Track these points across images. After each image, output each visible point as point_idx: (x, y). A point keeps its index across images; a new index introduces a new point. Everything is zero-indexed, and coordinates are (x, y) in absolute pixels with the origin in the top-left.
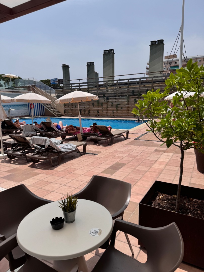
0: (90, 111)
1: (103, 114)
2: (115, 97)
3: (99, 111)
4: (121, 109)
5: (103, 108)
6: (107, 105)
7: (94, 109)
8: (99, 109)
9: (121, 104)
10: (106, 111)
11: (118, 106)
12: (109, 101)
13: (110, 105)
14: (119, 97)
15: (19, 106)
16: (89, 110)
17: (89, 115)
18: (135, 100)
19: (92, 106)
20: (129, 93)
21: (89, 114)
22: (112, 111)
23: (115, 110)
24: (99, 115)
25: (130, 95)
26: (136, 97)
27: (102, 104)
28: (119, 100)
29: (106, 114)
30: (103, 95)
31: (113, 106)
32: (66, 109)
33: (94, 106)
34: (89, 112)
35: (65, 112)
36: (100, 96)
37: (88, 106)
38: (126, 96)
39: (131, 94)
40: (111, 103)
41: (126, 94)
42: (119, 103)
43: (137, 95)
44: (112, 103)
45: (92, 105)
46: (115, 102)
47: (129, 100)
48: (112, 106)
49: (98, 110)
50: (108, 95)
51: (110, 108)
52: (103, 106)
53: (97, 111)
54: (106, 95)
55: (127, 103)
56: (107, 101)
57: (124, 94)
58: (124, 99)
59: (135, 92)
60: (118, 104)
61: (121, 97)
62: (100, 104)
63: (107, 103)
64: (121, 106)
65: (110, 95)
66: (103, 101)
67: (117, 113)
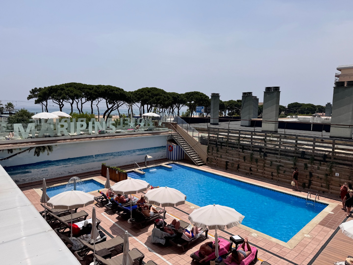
0: (240, 166)
1: (258, 174)
2: (276, 156)
3: (252, 169)
4: (284, 173)
5: (258, 166)
6: (264, 162)
7: (245, 164)
8: (252, 165)
9: (284, 166)
10: (262, 171)
11: (280, 168)
12: (267, 158)
13: (268, 164)
14: (282, 156)
16: (238, 164)
17: (239, 170)
18: (306, 165)
19: (243, 160)
20: (297, 153)
21: (237, 169)
22: (271, 173)
23: (275, 172)
24: (251, 174)
25: (299, 157)
26: (308, 161)
27: (257, 160)
28: (282, 161)
29: (261, 174)
30: (258, 149)
31: (272, 166)
32: (209, 156)
33: (246, 161)
34: (238, 167)
35: (208, 160)
36: (254, 149)
37: (238, 159)
39: (300, 156)
40: (269, 162)
41: (293, 155)
42: (281, 164)
43: (308, 159)
44: (271, 163)
45: (243, 158)
46: (276, 161)
47: (297, 164)
48: (270, 166)
49: (250, 167)
50: (267, 151)
51: (268, 168)
52: (258, 163)
54: (263, 150)
55: (293, 166)
56: (264, 158)
57: (290, 154)
58: (289, 160)
59: (306, 155)
60: (280, 166)
61: (284, 157)
62: (255, 160)
63: (263, 161)
64: (284, 168)
65: (270, 151)
66: (259, 157)
67: (278, 176)
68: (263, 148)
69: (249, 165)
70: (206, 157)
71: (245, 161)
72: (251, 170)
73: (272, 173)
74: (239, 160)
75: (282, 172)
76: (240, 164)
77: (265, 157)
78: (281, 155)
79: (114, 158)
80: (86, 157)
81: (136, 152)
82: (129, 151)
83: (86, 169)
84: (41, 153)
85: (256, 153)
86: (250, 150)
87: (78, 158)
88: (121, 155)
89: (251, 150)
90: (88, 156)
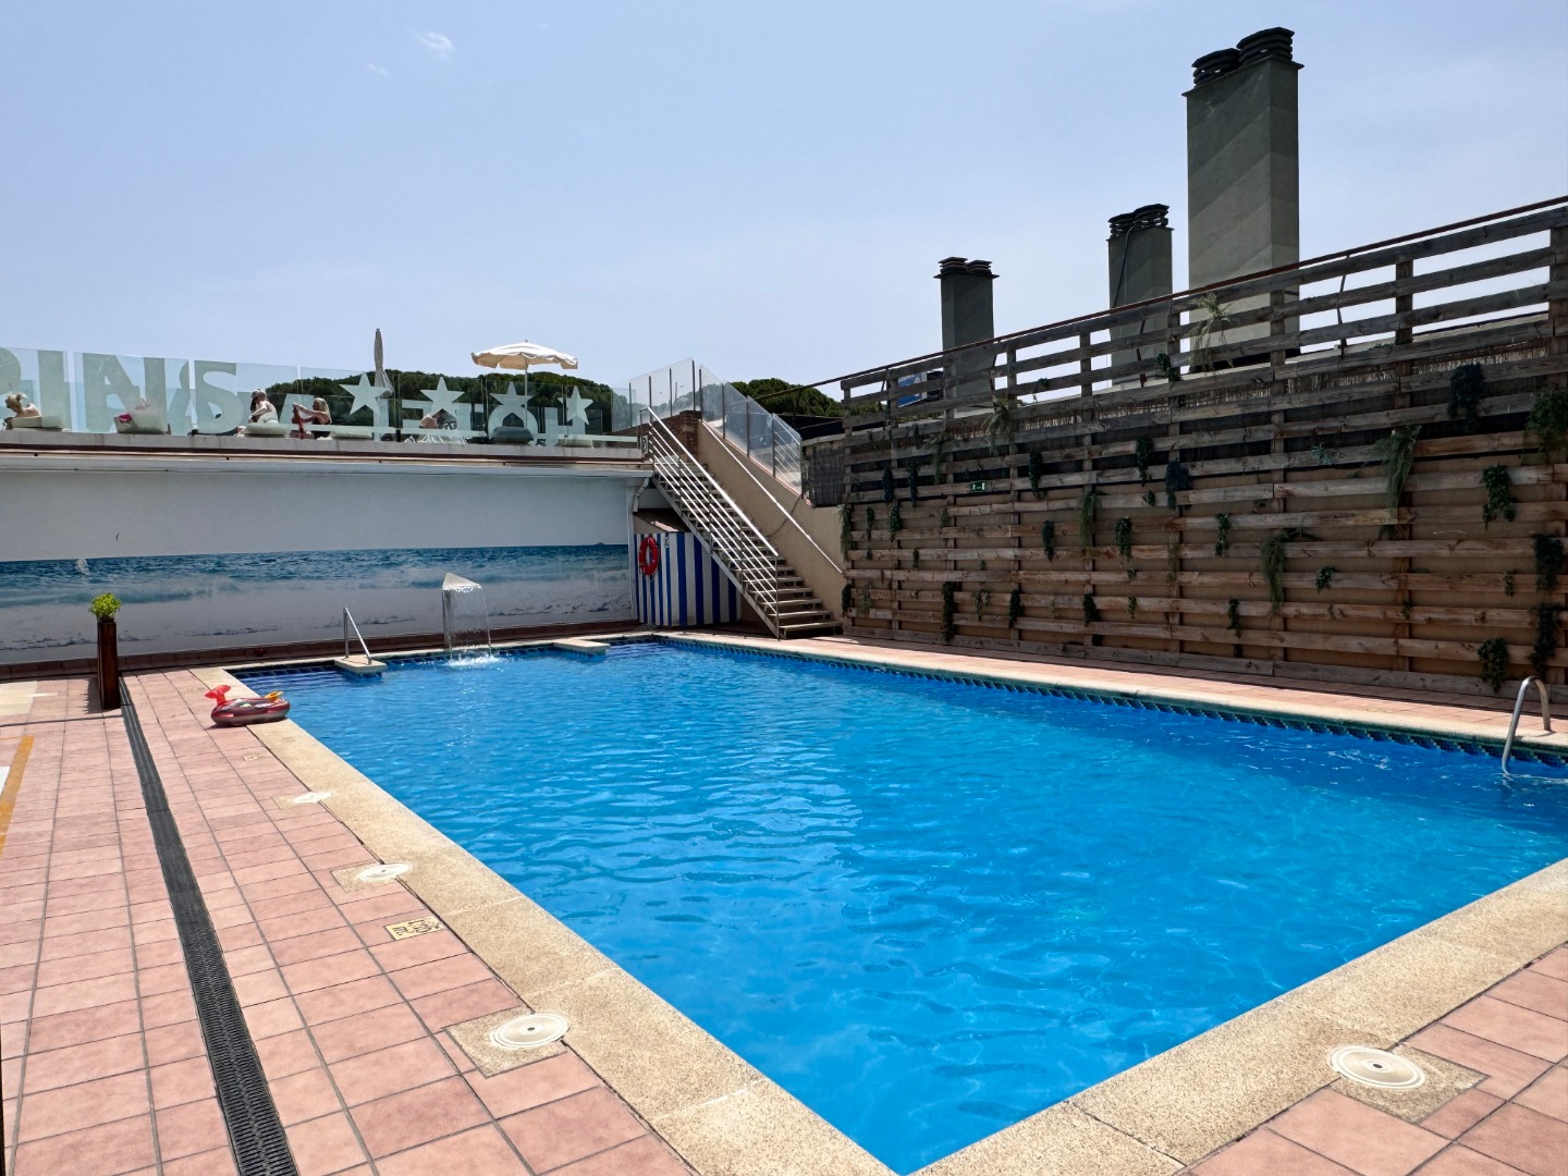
0: (1025, 602)
1: (1137, 631)
2: (1253, 462)
3: (1100, 602)
4: (1323, 583)
5: (1132, 574)
6: (1174, 537)
7: (1055, 576)
8: (1097, 577)
9: (1325, 532)
10: (1165, 604)
11: (1293, 550)
12: (1194, 497)
13: (1198, 546)
14: (1299, 459)
16: (1014, 586)
17: (1020, 631)
18: (1498, 480)
19: (1041, 554)
20: (1416, 399)
21: (1011, 626)
22: (1224, 609)
23: (1257, 593)
24: (1098, 640)
25: (1432, 430)
26: (1510, 440)
27: (1127, 533)
28: (1300, 490)
29: (1160, 632)
30: (1131, 447)
31: (1232, 551)
32: (853, 573)
33: (1061, 553)
34: (1017, 610)
35: (848, 600)
36: (1105, 453)
37: (1009, 553)
38: (1372, 436)
39: (1440, 412)
40: (1211, 522)
41: (1382, 419)
42: (1295, 520)
43: (1516, 422)
44: (1226, 525)
45: (1040, 540)
46: (1261, 506)
47: (1422, 485)
48: (1219, 549)
49: (1089, 589)
50: (1187, 441)
51: (1202, 571)
52: (1134, 553)
53: (1078, 603)
54: (1162, 445)
55: (1386, 516)
56: (1172, 499)
57: (1359, 422)
58: (1355, 470)
59: (1495, 391)
60: (1292, 535)
61: (1313, 456)
62: (1112, 536)
63: (1171, 526)
64: (1321, 549)
65: (1207, 440)
66: (1138, 501)
67: (1278, 622)
68: (1163, 431)
69: (1082, 577)
70: (844, 583)
71: (1050, 552)
72: (1093, 614)
73: (1235, 603)
74: (1019, 561)
75: (1307, 582)
76: (1026, 588)
77: (1179, 495)
78: (1290, 446)
81: (400, 564)
85: (1115, 476)
86: (1078, 467)
89: (1088, 465)
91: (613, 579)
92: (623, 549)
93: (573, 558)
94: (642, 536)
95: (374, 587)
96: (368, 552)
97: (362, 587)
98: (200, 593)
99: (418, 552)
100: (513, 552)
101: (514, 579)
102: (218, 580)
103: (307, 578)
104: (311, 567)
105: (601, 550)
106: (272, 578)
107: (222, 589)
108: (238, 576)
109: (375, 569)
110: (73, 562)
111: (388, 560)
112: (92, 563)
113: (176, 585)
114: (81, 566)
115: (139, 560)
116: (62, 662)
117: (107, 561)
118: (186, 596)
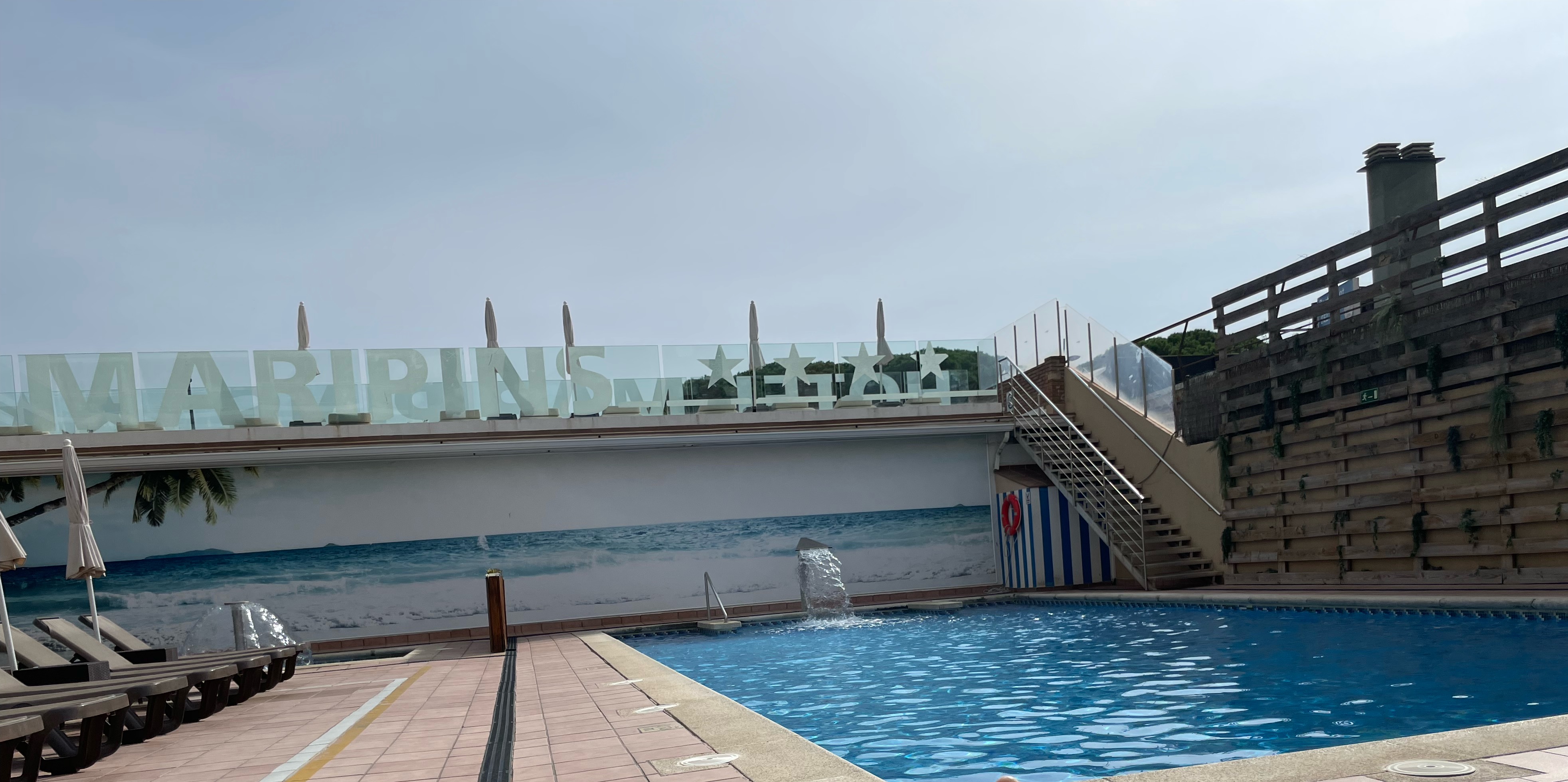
0: (1430, 523)
15: (919, 522)
16: (1415, 508)
17: (1425, 559)
21: (1414, 554)
30: (1548, 323)
32: (1233, 514)
34: (1421, 535)
35: (1229, 544)
36: (1520, 335)
45: (1443, 450)
66: (1560, 387)
70: (1223, 525)
74: (1421, 477)
76: (1430, 508)
79: (611, 561)
80: (433, 545)
81: (760, 532)
82: (712, 527)
83: (440, 614)
84: (170, 511)
85: (1530, 360)
86: (1487, 353)
87: (383, 548)
88: (655, 549)
89: (1498, 353)
90: (448, 541)
91: (974, 542)
92: (984, 510)
93: (931, 521)
94: (1005, 494)
95: (736, 555)
96: (730, 522)
97: (725, 556)
98: (582, 565)
99: (777, 521)
100: (869, 518)
101: (871, 545)
102: (597, 553)
103: (675, 548)
104: (677, 538)
105: (961, 511)
106: (643, 549)
107: (600, 561)
108: (613, 548)
109: (738, 539)
110: (475, 539)
111: (749, 529)
112: (491, 539)
113: (560, 558)
114: (482, 542)
115: (529, 536)
116: (469, 630)
117: (502, 537)
118: (568, 568)
